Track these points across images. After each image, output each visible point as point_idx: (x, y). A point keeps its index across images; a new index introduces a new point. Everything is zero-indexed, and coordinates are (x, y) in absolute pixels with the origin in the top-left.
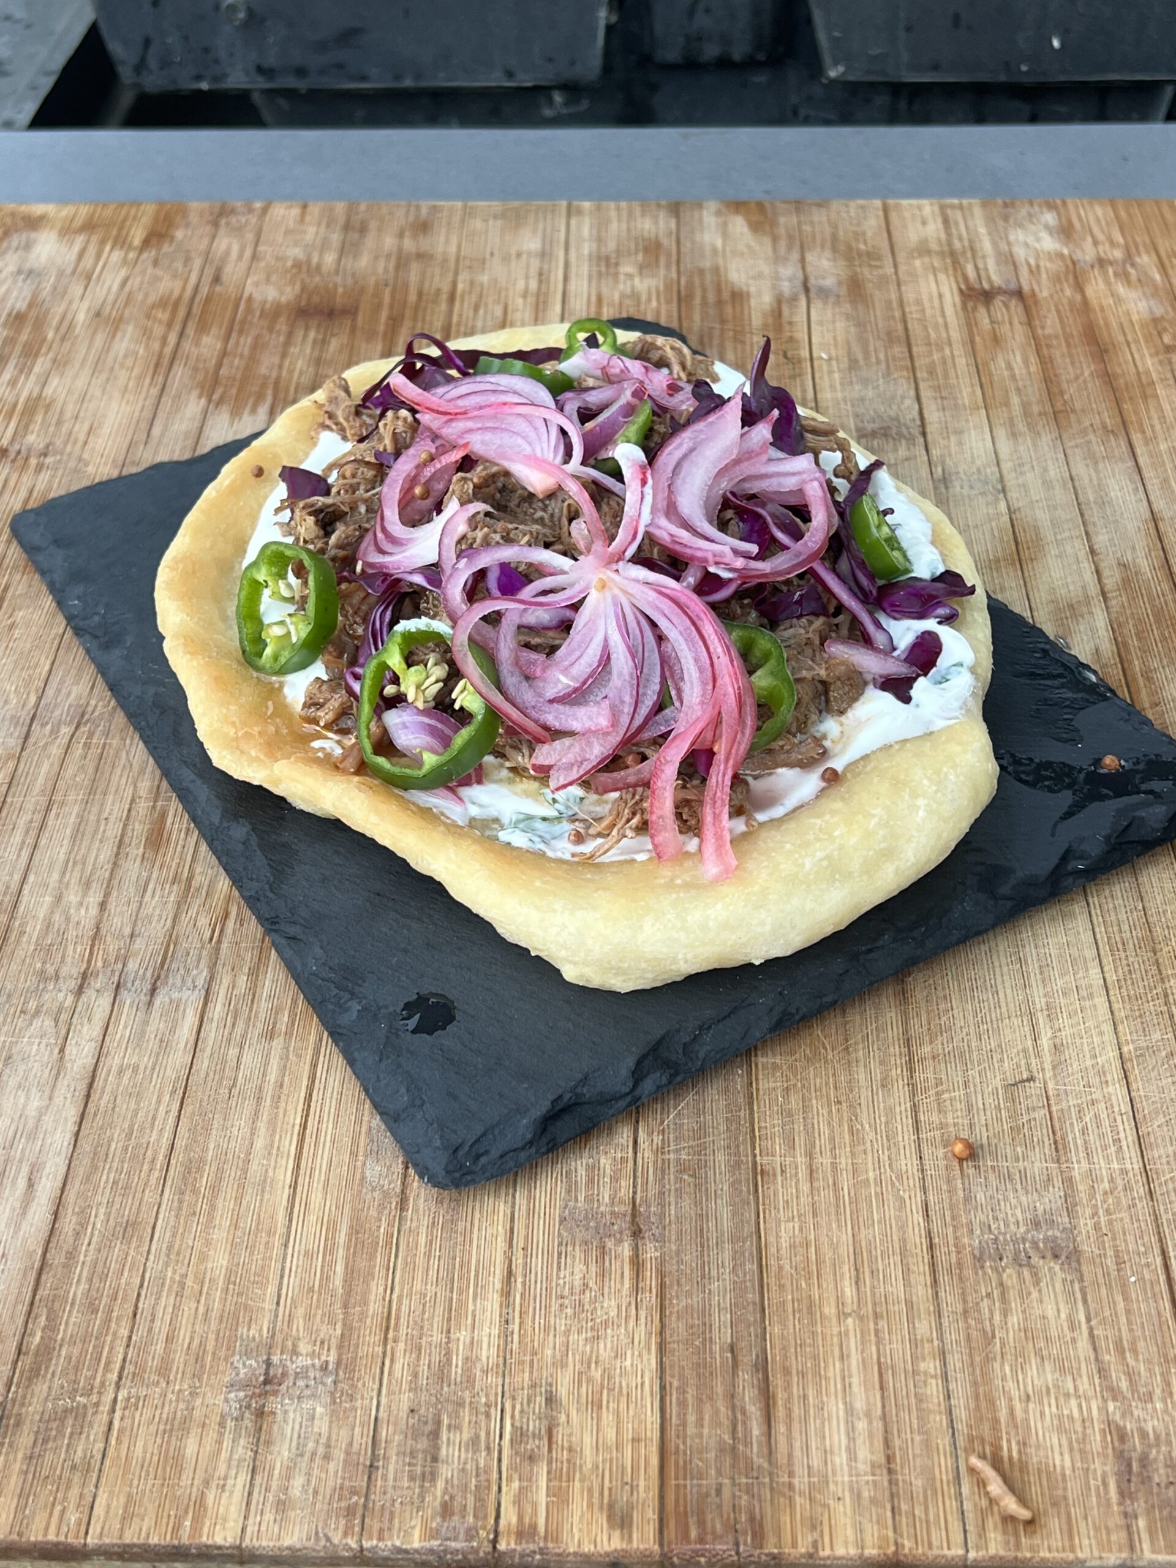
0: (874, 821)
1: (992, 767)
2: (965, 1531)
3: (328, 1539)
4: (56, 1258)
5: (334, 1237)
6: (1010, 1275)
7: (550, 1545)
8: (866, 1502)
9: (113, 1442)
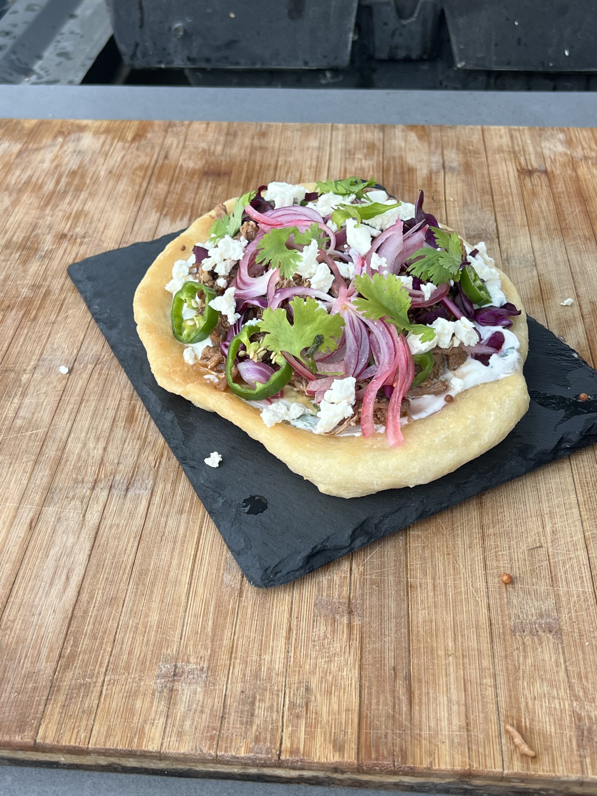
0: (469, 421)
1: (527, 397)
2: (503, 760)
3: (201, 751)
4: (79, 613)
5: (208, 608)
6: (528, 640)
7: (306, 758)
8: (456, 744)
9: (102, 701)
